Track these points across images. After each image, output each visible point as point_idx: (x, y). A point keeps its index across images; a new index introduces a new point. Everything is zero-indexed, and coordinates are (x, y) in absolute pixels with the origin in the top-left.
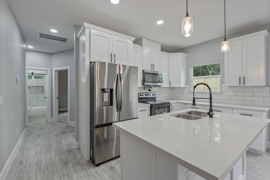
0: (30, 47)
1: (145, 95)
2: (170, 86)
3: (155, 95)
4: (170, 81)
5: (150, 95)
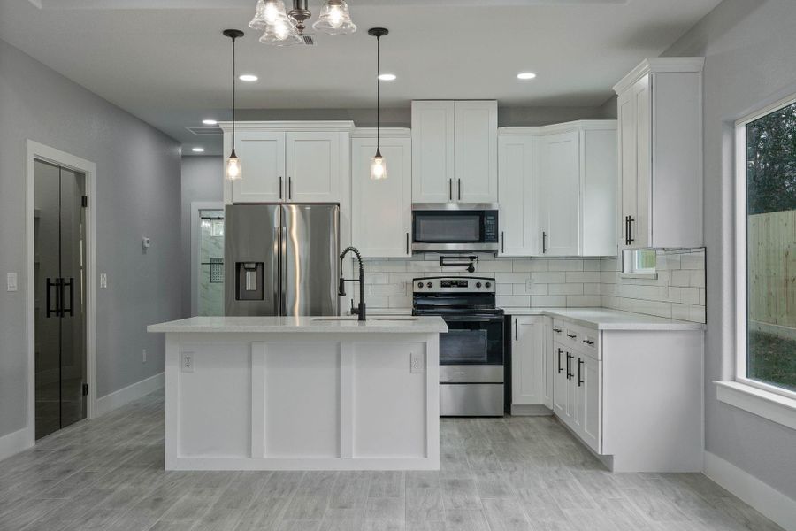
0: (198, 150)
1: (442, 286)
2: (544, 250)
3: (488, 285)
4: (544, 235)
5: (467, 286)
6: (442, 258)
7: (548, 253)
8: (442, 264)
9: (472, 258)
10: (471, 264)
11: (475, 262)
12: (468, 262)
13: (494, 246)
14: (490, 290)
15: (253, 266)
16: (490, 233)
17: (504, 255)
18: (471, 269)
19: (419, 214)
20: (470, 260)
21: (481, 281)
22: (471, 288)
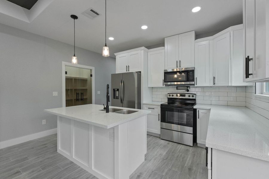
1: (177, 96)
2: (214, 84)
3: (193, 96)
4: (214, 78)
5: (185, 96)
6: (177, 87)
7: (216, 85)
8: (177, 89)
9: (187, 87)
10: (187, 89)
11: (188, 88)
12: (186, 88)
13: (193, 83)
14: (194, 98)
15: (117, 90)
16: (191, 78)
17: (197, 86)
18: (188, 91)
19: (166, 73)
20: (187, 88)
21: (190, 95)
22: (187, 97)
